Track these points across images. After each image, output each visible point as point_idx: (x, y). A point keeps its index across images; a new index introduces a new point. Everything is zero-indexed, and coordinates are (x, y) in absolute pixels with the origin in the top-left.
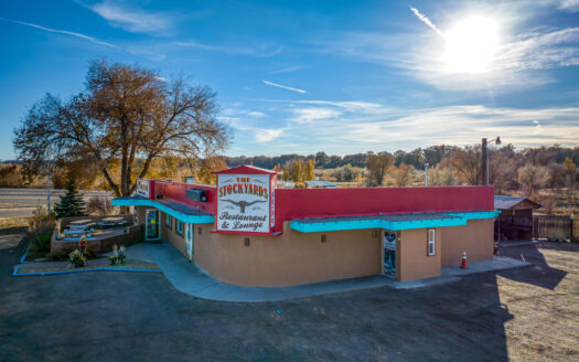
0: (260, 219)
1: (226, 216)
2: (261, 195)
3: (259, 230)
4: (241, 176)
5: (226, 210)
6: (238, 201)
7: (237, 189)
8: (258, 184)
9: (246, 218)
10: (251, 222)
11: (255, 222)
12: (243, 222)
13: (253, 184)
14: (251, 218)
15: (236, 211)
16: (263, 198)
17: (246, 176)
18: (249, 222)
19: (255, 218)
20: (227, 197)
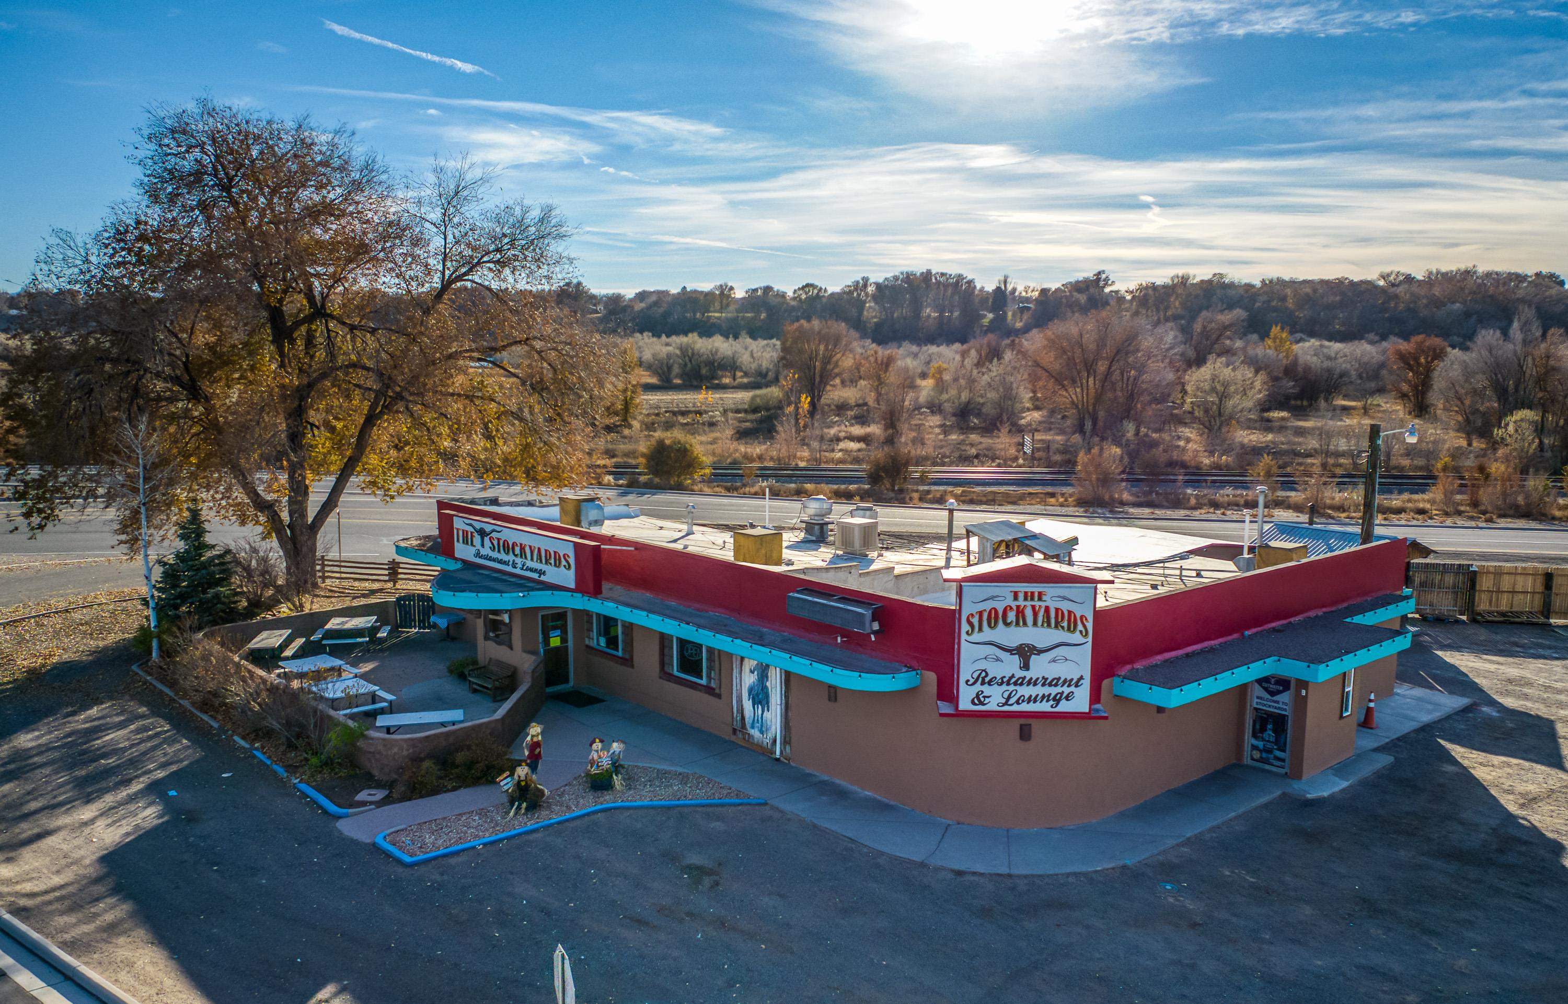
0: (1068, 682)
1: (983, 678)
2: (1071, 629)
3: (1064, 707)
4: (1022, 587)
5: (982, 665)
6: (1014, 644)
7: (1011, 616)
8: (1065, 606)
9: (1033, 682)
10: (1047, 690)
11: (1054, 691)
12: (1026, 691)
13: (1053, 605)
14: (1045, 682)
15: (1010, 666)
16: (1076, 638)
17: (1035, 588)
18: (1039, 690)
19: (1054, 682)
20: (988, 634)
